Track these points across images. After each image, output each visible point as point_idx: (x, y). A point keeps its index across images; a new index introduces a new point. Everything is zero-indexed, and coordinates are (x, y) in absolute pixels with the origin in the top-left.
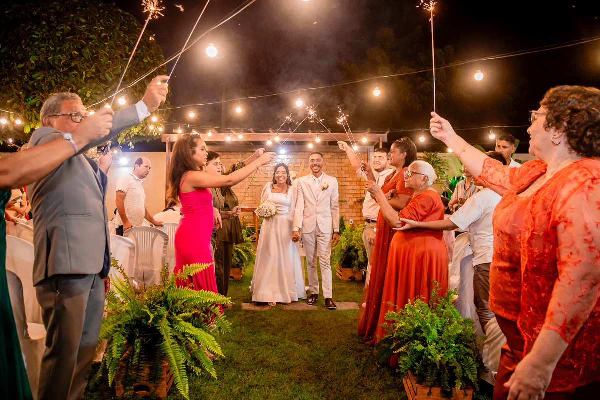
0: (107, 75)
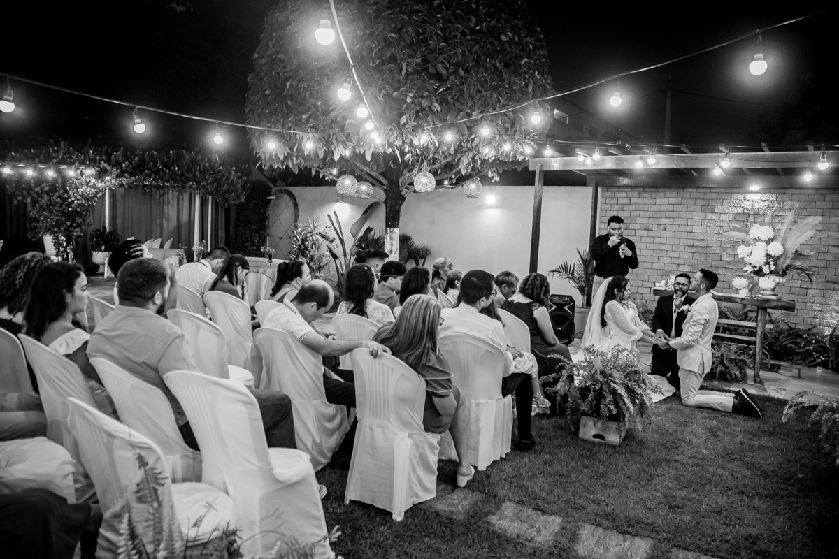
0: (440, 66)
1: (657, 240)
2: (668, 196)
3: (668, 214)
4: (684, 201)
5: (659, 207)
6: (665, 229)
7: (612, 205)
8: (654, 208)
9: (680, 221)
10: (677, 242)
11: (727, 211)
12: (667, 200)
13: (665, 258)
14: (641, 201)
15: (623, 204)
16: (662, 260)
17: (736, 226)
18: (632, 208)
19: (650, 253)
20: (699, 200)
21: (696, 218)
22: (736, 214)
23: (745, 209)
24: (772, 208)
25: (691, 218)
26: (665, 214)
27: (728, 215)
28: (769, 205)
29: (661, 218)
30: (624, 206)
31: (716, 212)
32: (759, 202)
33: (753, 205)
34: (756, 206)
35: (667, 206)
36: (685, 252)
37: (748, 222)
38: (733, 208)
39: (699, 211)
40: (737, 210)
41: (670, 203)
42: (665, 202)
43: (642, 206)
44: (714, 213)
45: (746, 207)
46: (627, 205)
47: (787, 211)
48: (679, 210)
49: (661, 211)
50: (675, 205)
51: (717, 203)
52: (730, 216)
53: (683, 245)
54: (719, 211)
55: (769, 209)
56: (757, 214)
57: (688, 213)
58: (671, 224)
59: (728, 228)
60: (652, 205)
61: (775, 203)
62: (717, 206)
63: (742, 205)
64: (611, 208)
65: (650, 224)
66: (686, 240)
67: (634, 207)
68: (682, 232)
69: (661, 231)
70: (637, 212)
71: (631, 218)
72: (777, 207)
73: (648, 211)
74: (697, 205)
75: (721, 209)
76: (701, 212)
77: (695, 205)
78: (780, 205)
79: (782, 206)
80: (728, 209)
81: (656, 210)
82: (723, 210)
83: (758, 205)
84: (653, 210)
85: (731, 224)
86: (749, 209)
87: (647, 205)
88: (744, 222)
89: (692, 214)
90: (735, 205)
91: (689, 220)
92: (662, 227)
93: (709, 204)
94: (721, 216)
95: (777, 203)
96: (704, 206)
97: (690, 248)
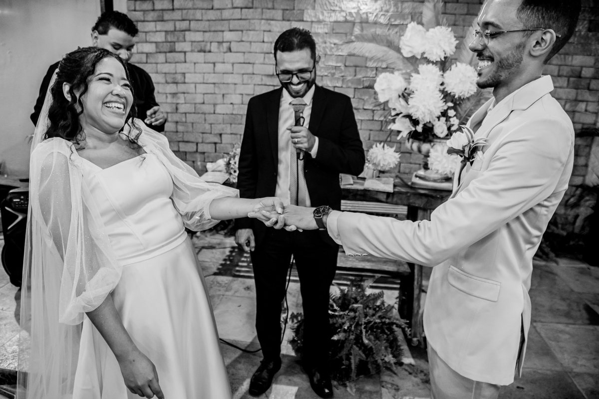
1: (219, 67)
3: (234, 25)
5: (218, 12)
6: (230, 50)
7: (144, 11)
8: (211, 15)
9: (252, 36)
10: (249, 68)
11: (321, 17)
13: (233, 96)
15: (163, 10)
16: (228, 100)
17: (336, 41)
18: (177, 15)
19: (210, 89)
21: (275, 29)
22: (336, 22)
23: (348, 14)
24: (386, 14)
25: (268, 29)
26: (229, 24)
27: (324, 25)
28: (382, 8)
29: (223, 31)
30: (164, 12)
31: (305, 19)
32: (368, 3)
33: (359, 7)
34: (364, 9)
35: (232, 11)
36: (262, 85)
37: (352, 35)
38: (331, 13)
39: (281, 18)
40: (336, 17)
41: (235, 5)
42: (227, 5)
43: (191, 12)
44: (303, 21)
45: (348, 11)
46: (169, 12)
47: (408, 18)
48: (249, 17)
49: (222, 20)
50: (243, 10)
51: (305, 5)
52: (326, 26)
53: (259, 74)
54: (309, 18)
55: (381, 13)
56: (364, 22)
57: (263, 22)
58: (239, 40)
59: (324, 45)
60: (207, 9)
61: (390, 5)
62: (305, 11)
63: (343, 8)
64: (144, 18)
65: (207, 42)
66: (263, 65)
67: (180, 14)
68: (256, 53)
69: (224, 53)
70: (185, 22)
71: (176, 33)
72: (394, 12)
73: (202, 20)
74: (276, 9)
75: (313, 14)
76: (283, 20)
77: (273, 9)
78: (398, 8)
79: (400, 10)
80: (323, 14)
81: (214, 19)
82: (315, 16)
83: (366, 7)
84: (209, 18)
85: (328, 40)
86: (354, 15)
87: (200, 11)
88: (346, 36)
89: (269, 24)
90: (332, 8)
91: (265, 33)
92: (225, 45)
93: (294, 7)
94: (314, 25)
95: (392, 5)
96: (287, 10)
97: (269, 79)
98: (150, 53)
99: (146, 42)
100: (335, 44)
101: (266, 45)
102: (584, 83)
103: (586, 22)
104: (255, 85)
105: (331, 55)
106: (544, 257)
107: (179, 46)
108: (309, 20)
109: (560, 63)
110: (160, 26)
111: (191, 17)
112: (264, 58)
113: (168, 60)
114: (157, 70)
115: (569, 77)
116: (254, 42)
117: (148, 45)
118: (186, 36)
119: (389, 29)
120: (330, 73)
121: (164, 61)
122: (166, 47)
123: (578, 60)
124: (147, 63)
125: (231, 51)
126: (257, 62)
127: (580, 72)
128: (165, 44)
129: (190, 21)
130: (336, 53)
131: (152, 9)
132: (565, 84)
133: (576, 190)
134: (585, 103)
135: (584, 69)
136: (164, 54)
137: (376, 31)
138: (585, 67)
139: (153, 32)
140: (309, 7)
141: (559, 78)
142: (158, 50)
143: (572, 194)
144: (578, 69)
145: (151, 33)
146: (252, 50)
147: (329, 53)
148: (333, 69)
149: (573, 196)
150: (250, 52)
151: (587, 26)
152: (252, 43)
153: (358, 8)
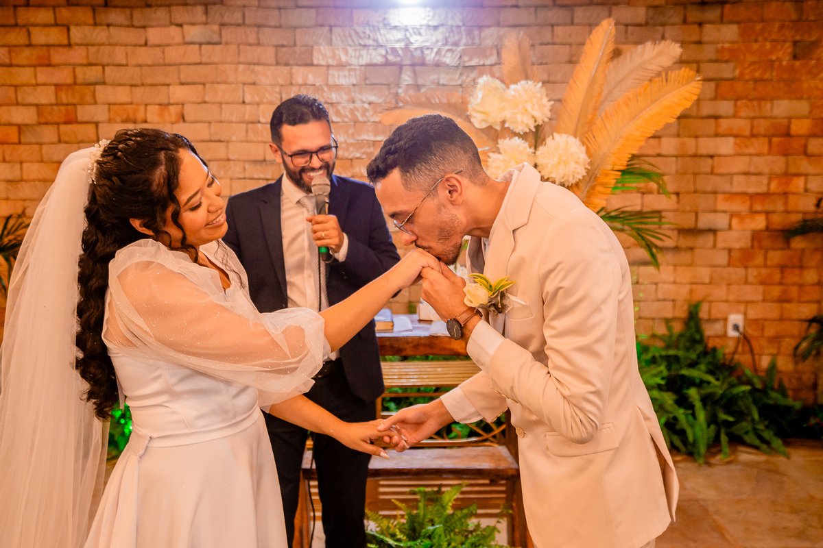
2: (179, 21)
3: (187, 73)
4: (227, 34)
5: (158, 51)
6: (183, 118)
8: (144, 55)
9: (222, 93)
11: (343, 58)
12: (178, 30)
14: (100, 34)
15: (48, 46)
17: (372, 98)
18: (77, 55)
20: (266, 30)
21: (264, 80)
22: (368, 65)
23: (389, 51)
24: (454, 48)
25: (251, 81)
26: (179, 72)
27: (349, 70)
28: (446, 39)
29: (168, 85)
30: (52, 50)
31: (315, 62)
32: (422, 31)
33: (408, 39)
34: (416, 41)
35: (182, 49)
36: (245, 178)
37: (399, 87)
38: (360, 50)
39: (272, 60)
40: (369, 56)
41: (188, 39)
42: (173, 38)
43: (106, 50)
44: (312, 65)
45: (390, 45)
46: (61, 50)
47: (491, 55)
48: (216, 60)
49: (165, 65)
50: (203, 47)
51: (314, 38)
52: (352, 73)
53: (239, 160)
54: (323, 59)
55: (446, 48)
56: (419, 64)
57: (241, 67)
58: (199, 100)
59: (352, 106)
60: (135, 45)
61: (460, 33)
62: (316, 47)
63: (381, 40)
64: (11, 60)
65: (138, 104)
66: (245, 144)
67: (84, 53)
68: (232, 122)
69: (172, 123)
70: (94, 67)
71: (77, 88)
72: (467, 45)
73: (127, 65)
74: (263, 45)
75: (329, 53)
76: (278, 64)
77: (259, 44)
78: (473, 39)
79: (477, 41)
80: (346, 53)
81: (150, 62)
82: (333, 57)
83: (420, 39)
84: (141, 62)
85: (358, 96)
86: (400, 52)
87: (123, 48)
88: (389, 89)
89: (253, 72)
90: (362, 42)
91: (246, 88)
92: (173, 110)
93: (295, 40)
94: (332, 72)
95: (464, 33)
96: (283, 46)
97: (259, 167)
98: (27, 125)
99: (17, 104)
100: (370, 103)
101: (248, 108)
102: (796, 144)
103: (787, 45)
104: (231, 179)
105: (365, 122)
106: (764, 447)
107: (84, 113)
108: (323, 63)
109: (752, 114)
110: (43, 75)
111: (105, 60)
112: (247, 131)
113: (63, 138)
114: (42, 156)
115: (770, 137)
116: (226, 103)
117: (22, 109)
118: (97, 94)
119: (461, 74)
120: (363, 153)
121: (56, 139)
122: (58, 114)
123: (782, 108)
124: (20, 143)
125: (184, 121)
126: (234, 138)
127: (788, 127)
128: (55, 108)
129: (104, 66)
130: (372, 120)
131: (27, 43)
132: (765, 149)
133: (809, 326)
134: (803, 178)
135: (794, 122)
136: (56, 126)
137: (439, 79)
138: (797, 118)
139: (29, 85)
140: (321, 41)
141: (754, 140)
142: (42, 120)
143: (803, 334)
144: (785, 122)
145: (26, 88)
146: (223, 118)
147: (361, 119)
148: (369, 147)
149: (804, 339)
150: (221, 122)
151: (790, 50)
152: (223, 105)
153: (406, 41)
